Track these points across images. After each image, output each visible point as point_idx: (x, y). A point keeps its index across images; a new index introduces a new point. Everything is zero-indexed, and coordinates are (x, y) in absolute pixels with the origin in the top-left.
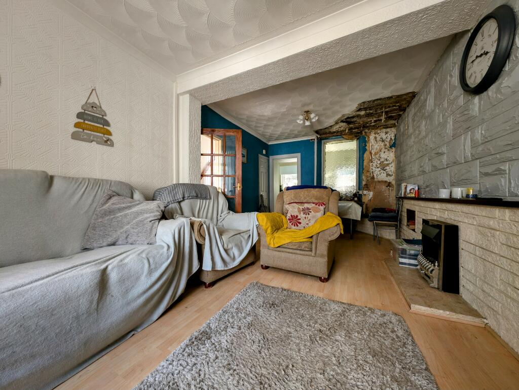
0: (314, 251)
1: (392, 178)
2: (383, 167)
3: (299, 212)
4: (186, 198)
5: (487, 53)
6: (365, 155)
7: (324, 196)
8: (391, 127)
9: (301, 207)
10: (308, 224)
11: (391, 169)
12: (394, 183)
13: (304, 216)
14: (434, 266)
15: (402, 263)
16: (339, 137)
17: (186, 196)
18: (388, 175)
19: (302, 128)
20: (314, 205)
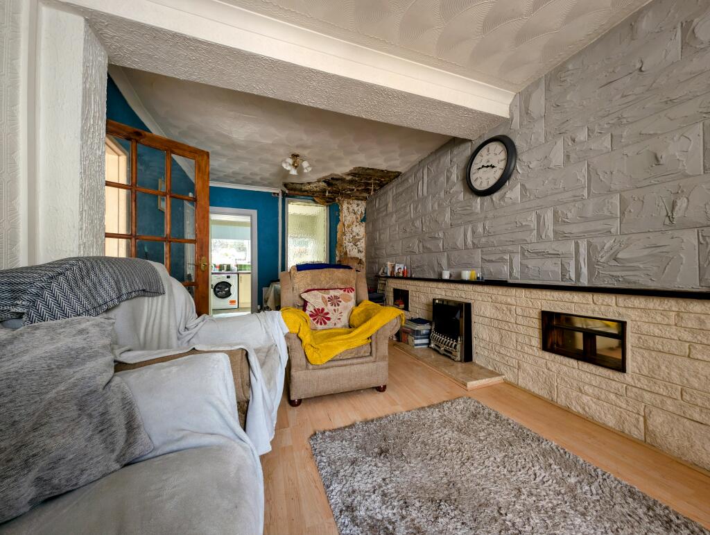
0: (374, 355)
1: (363, 254)
2: (355, 242)
3: (325, 302)
4: (125, 297)
5: (493, 167)
6: (338, 226)
7: (352, 279)
8: (361, 200)
9: (326, 296)
10: (339, 319)
11: (362, 244)
12: (364, 260)
13: (333, 307)
14: (457, 341)
15: (417, 345)
16: (309, 198)
17: (124, 291)
18: (359, 251)
19: (271, 174)
20: (342, 292)
